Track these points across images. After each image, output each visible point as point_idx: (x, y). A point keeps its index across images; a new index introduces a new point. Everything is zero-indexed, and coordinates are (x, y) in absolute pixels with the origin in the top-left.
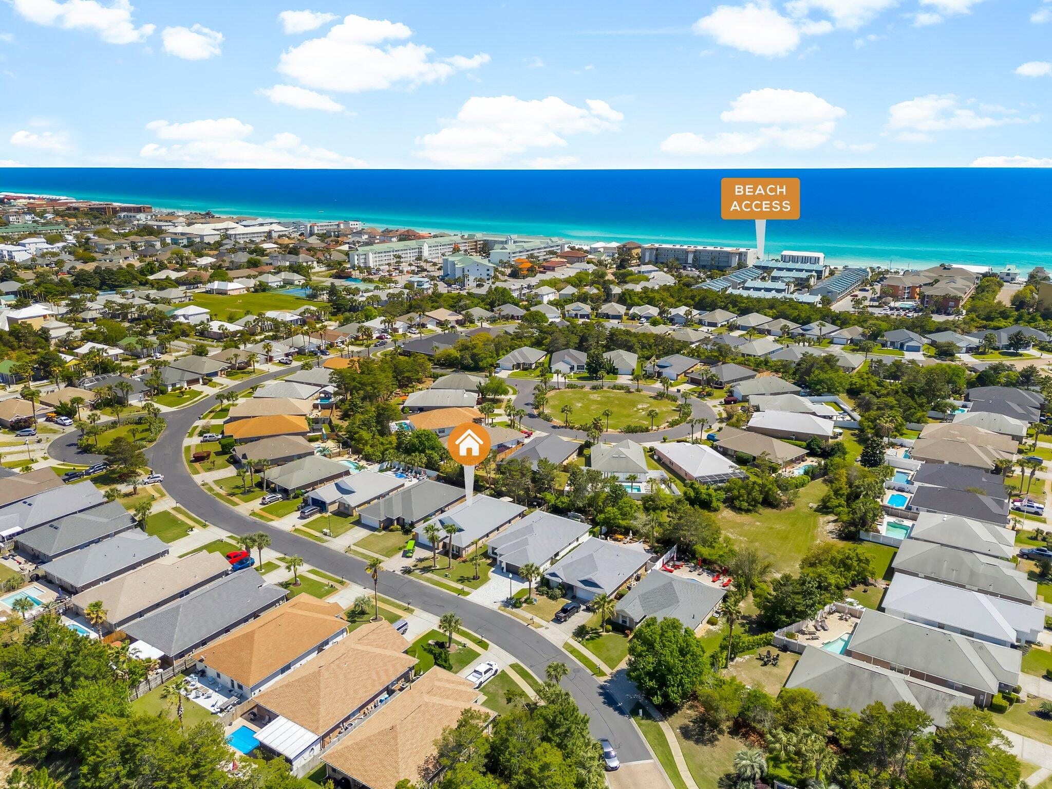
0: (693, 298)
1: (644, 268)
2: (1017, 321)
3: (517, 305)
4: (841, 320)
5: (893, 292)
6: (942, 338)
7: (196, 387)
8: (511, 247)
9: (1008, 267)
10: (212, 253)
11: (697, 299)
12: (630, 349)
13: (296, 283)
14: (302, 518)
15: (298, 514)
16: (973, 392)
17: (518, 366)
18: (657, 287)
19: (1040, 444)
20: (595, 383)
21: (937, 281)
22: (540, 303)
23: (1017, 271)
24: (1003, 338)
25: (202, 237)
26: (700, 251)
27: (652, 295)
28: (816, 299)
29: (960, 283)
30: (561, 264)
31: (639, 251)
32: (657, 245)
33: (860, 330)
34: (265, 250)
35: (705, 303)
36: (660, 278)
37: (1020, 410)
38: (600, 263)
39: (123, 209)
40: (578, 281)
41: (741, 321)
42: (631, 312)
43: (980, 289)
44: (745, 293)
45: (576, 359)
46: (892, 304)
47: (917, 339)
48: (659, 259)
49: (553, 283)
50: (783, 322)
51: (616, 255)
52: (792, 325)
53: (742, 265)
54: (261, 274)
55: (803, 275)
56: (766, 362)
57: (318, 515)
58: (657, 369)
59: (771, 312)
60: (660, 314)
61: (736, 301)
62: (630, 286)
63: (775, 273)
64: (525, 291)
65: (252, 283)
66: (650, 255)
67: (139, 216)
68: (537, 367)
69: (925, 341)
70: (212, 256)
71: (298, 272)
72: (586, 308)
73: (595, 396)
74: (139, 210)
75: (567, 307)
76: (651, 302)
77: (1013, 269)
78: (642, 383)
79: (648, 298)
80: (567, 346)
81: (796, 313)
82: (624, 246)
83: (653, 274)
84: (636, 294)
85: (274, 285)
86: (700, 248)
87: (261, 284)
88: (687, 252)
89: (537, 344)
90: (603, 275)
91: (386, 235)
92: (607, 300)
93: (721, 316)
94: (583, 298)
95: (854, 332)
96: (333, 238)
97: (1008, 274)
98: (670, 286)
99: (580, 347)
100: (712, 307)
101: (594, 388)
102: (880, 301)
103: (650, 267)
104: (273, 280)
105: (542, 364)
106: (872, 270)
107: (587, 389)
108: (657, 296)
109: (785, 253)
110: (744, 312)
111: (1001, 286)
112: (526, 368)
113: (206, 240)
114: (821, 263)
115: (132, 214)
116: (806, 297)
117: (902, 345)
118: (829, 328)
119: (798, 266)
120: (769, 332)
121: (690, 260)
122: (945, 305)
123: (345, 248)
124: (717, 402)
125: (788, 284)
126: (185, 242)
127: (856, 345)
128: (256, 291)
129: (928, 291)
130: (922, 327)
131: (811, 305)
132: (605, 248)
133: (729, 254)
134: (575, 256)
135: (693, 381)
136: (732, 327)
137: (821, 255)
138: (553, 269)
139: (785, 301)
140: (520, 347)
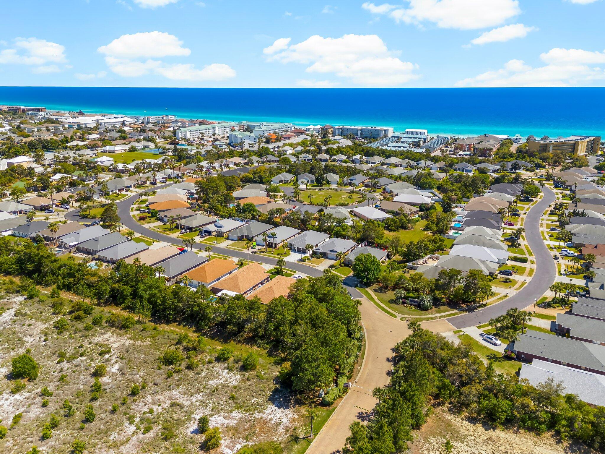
0: (363, 151)
1: (336, 138)
2: (516, 158)
3: (274, 155)
4: (435, 160)
5: (461, 147)
6: (481, 166)
7: (124, 192)
8: (264, 128)
9: (517, 135)
10: (96, 132)
11: (365, 151)
12: (335, 173)
13: (150, 147)
14: (201, 238)
15: (200, 236)
16: (493, 186)
17: (282, 181)
18: (344, 146)
19: (519, 205)
20: (320, 188)
21: (481, 142)
22: (286, 154)
23: (521, 137)
24: (510, 166)
25: (85, 124)
26: (364, 129)
27: (342, 150)
28: (424, 150)
29: (492, 142)
30: (293, 136)
31: (332, 129)
32: (342, 127)
33: (444, 163)
34: (125, 131)
35: (369, 153)
36: (345, 142)
37: (512, 192)
38: (312, 136)
39: (29, 110)
40: (303, 144)
41: (387, 161)
42: (332, 158)
43: (502, 145)
44: (388, 149)
45: (310, 177)
46: (460, 153)
47: (470, 167)
48: (343, 133)
49: (291, 145)
50: (407, 160)
51: (320, 132)
52: (412, 162)
53: (386, 136)
54: (130, 142)
55: (417, 140)
56: (400, 177)
57: (208, 237)
58: (349, 181)
59: (401, 157)
60: (347, 158)
61: (384, 152)
62: (331, 146)
63: (403, 140)
64: (276, 149)
65: (127, 147)
66: (339, 131)
67: (40, 113)
68: (290, 182)
69: (474, 168)
70: (96, 134)
71: (150, 141)
72: (310, 157)
73: (321, 193)
74: (38, 110)
75: (300, 156)
76: (342, 153)
77: (519, 136)
78: (343, 187)
79: (340, 151)
80: (304, 172)
81: (413, 157)
82: (324, 127)
83: (341, 140)
84: (334, 149)
85: (139, 148)
86: (364, 128)
87: (132, 147)
88: (357, 130)
89: (289, 171)
90: (315, 141)
91: (192, 123)
92: (319, 153)
93: (377, 159)
94: (308, 152)
95: (442, 164)
96: (161, 125)
97: (517, 139)
98: (351, 146)
99: (311, 172)
100: (373, 155)
101: (320, 190)
102: (454, 152)
103: (340, 137)
104: (139, 146)
105: (293, 181)
106: (451, 138)
107: (317, 190)
108: (345, 150)
109: (407, 130)
110: (388, 157)
111: (512, 144)
112: (286, 182)
113: (88, 126)
114: (426, 134)
115: (35, 112)
116: (418, 150)
117: (463, 169)
118: (429, 163)
119: (415, 136)
120: (401, 166)
121: (359, 134)
122: (485, 152)
123: (171, 129)
124: (378, 194)
125: (409, 144)
126: (76, 127)
127: (442, 170)
128: (130, 151)
129: (477, 146)
130: (473, 161)
131: (421, 153)
132: (314, 129)
133: (379, 131)
134: (298, 132)
135: (367, 186)
136: (383, 164)
137: (426, 131)
138: (289, 139)
139: (408, 152)
140: (280, 173)
